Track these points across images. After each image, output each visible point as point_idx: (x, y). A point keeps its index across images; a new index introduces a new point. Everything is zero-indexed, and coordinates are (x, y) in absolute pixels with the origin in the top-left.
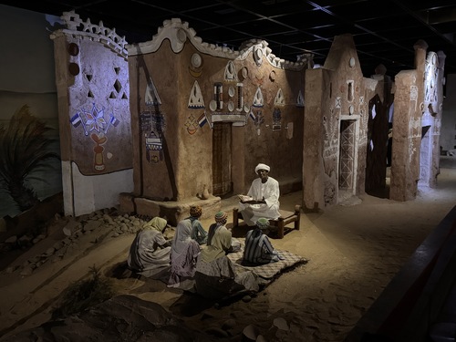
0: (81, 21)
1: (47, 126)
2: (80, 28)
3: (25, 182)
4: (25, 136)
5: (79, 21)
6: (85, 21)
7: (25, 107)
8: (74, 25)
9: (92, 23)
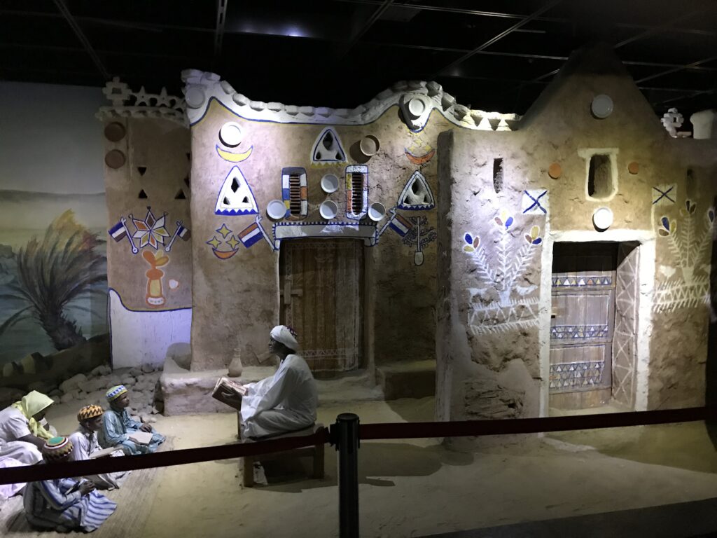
0: (130, 92)
1: (99, 238)
2: (131, 102)
3: (65, 313)
4: (66, 251)
5: (127, 93)
6: (137, 90)
7: (69, 212)
8: (118, 99)
9: (148, 91)
